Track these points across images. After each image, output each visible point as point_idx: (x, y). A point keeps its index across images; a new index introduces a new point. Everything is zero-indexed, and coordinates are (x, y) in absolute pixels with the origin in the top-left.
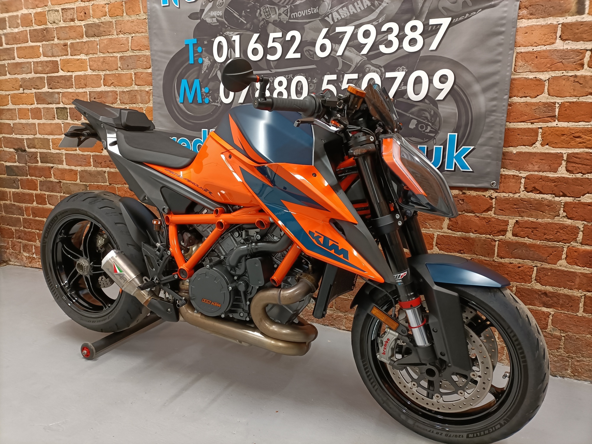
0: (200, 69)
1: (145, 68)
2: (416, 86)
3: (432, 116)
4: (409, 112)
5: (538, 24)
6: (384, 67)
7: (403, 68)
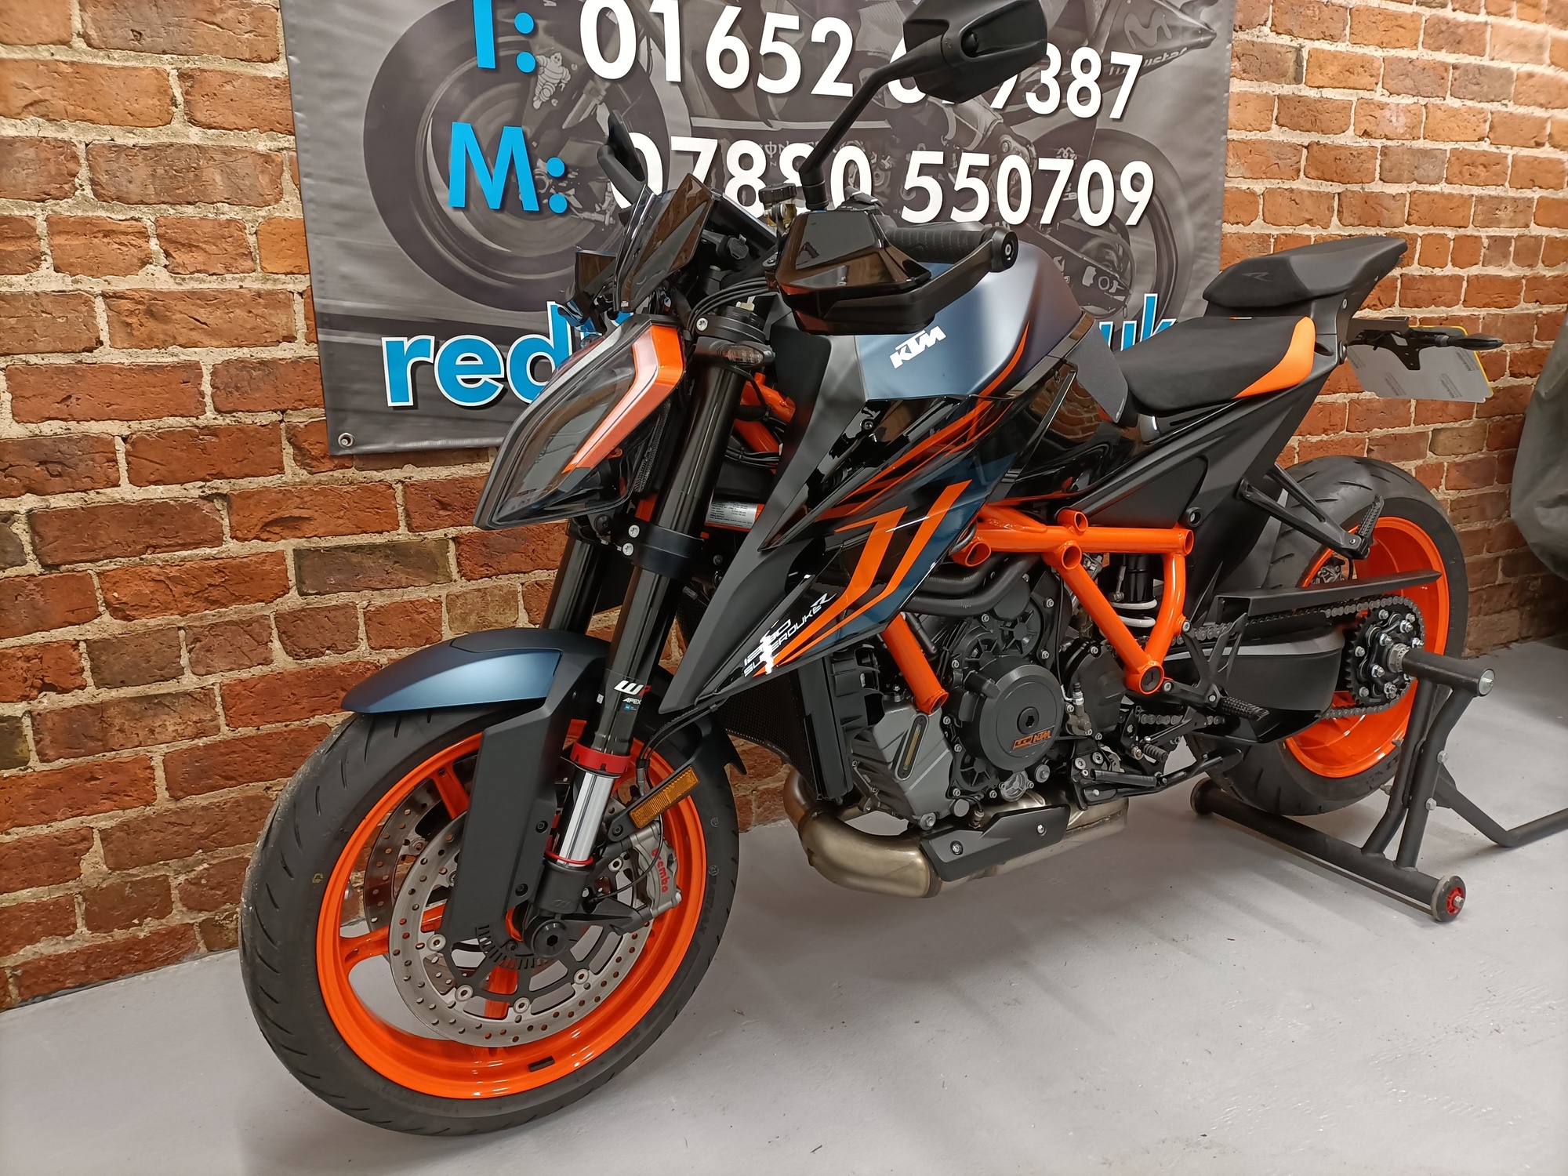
0: (525, 93)
1: (247, 56)
2: (1092, 193)
3: (1120, 260)
4: (1082, 250)
5: (1252, 90)
6: (1036, 144)
7: (1069, 151)
